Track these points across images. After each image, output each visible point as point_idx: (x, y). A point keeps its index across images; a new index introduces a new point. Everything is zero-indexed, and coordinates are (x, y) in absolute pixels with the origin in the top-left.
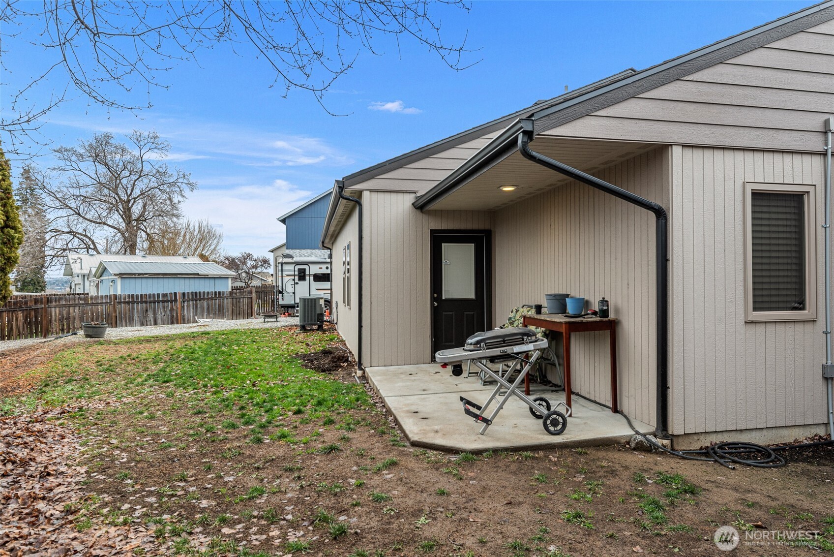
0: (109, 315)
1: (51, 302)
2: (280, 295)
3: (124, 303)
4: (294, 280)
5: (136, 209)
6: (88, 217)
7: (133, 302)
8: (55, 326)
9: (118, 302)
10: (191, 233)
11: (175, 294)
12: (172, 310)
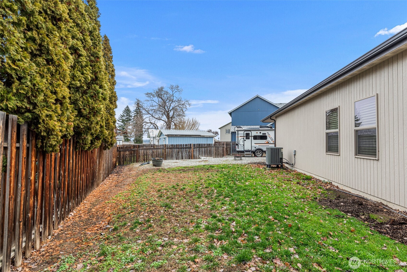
0: (163, 154)
1: (140, 147)
2: (237, 146)
3: (169, 148)
4: (244, 139)
5: (171, 114)
6: (155, 117)
7: (173, 148)
8: (141, 158)
9: (167, 148)
10: (189, 122)
11: (191, 144)
12: (189, 152)
